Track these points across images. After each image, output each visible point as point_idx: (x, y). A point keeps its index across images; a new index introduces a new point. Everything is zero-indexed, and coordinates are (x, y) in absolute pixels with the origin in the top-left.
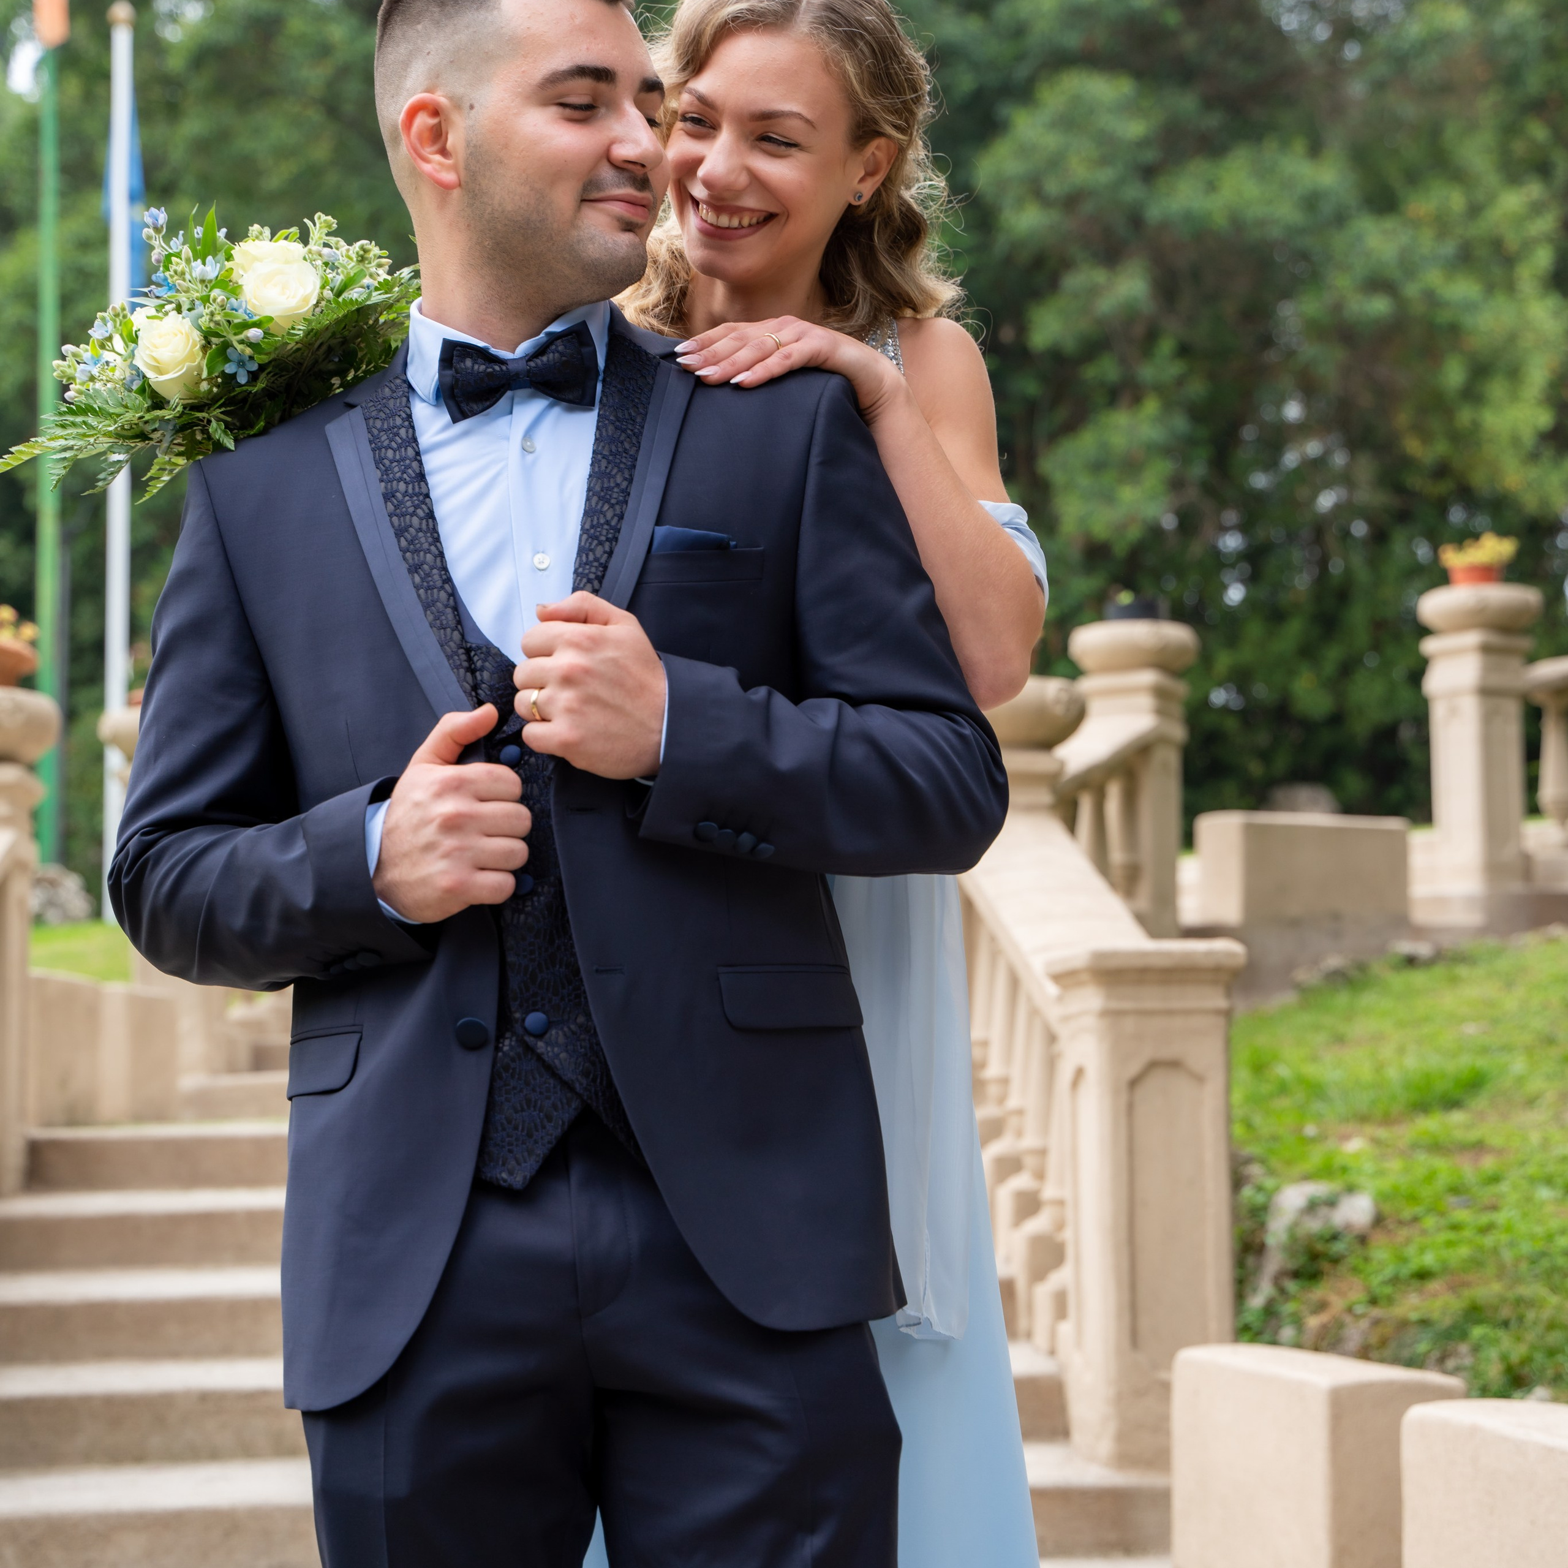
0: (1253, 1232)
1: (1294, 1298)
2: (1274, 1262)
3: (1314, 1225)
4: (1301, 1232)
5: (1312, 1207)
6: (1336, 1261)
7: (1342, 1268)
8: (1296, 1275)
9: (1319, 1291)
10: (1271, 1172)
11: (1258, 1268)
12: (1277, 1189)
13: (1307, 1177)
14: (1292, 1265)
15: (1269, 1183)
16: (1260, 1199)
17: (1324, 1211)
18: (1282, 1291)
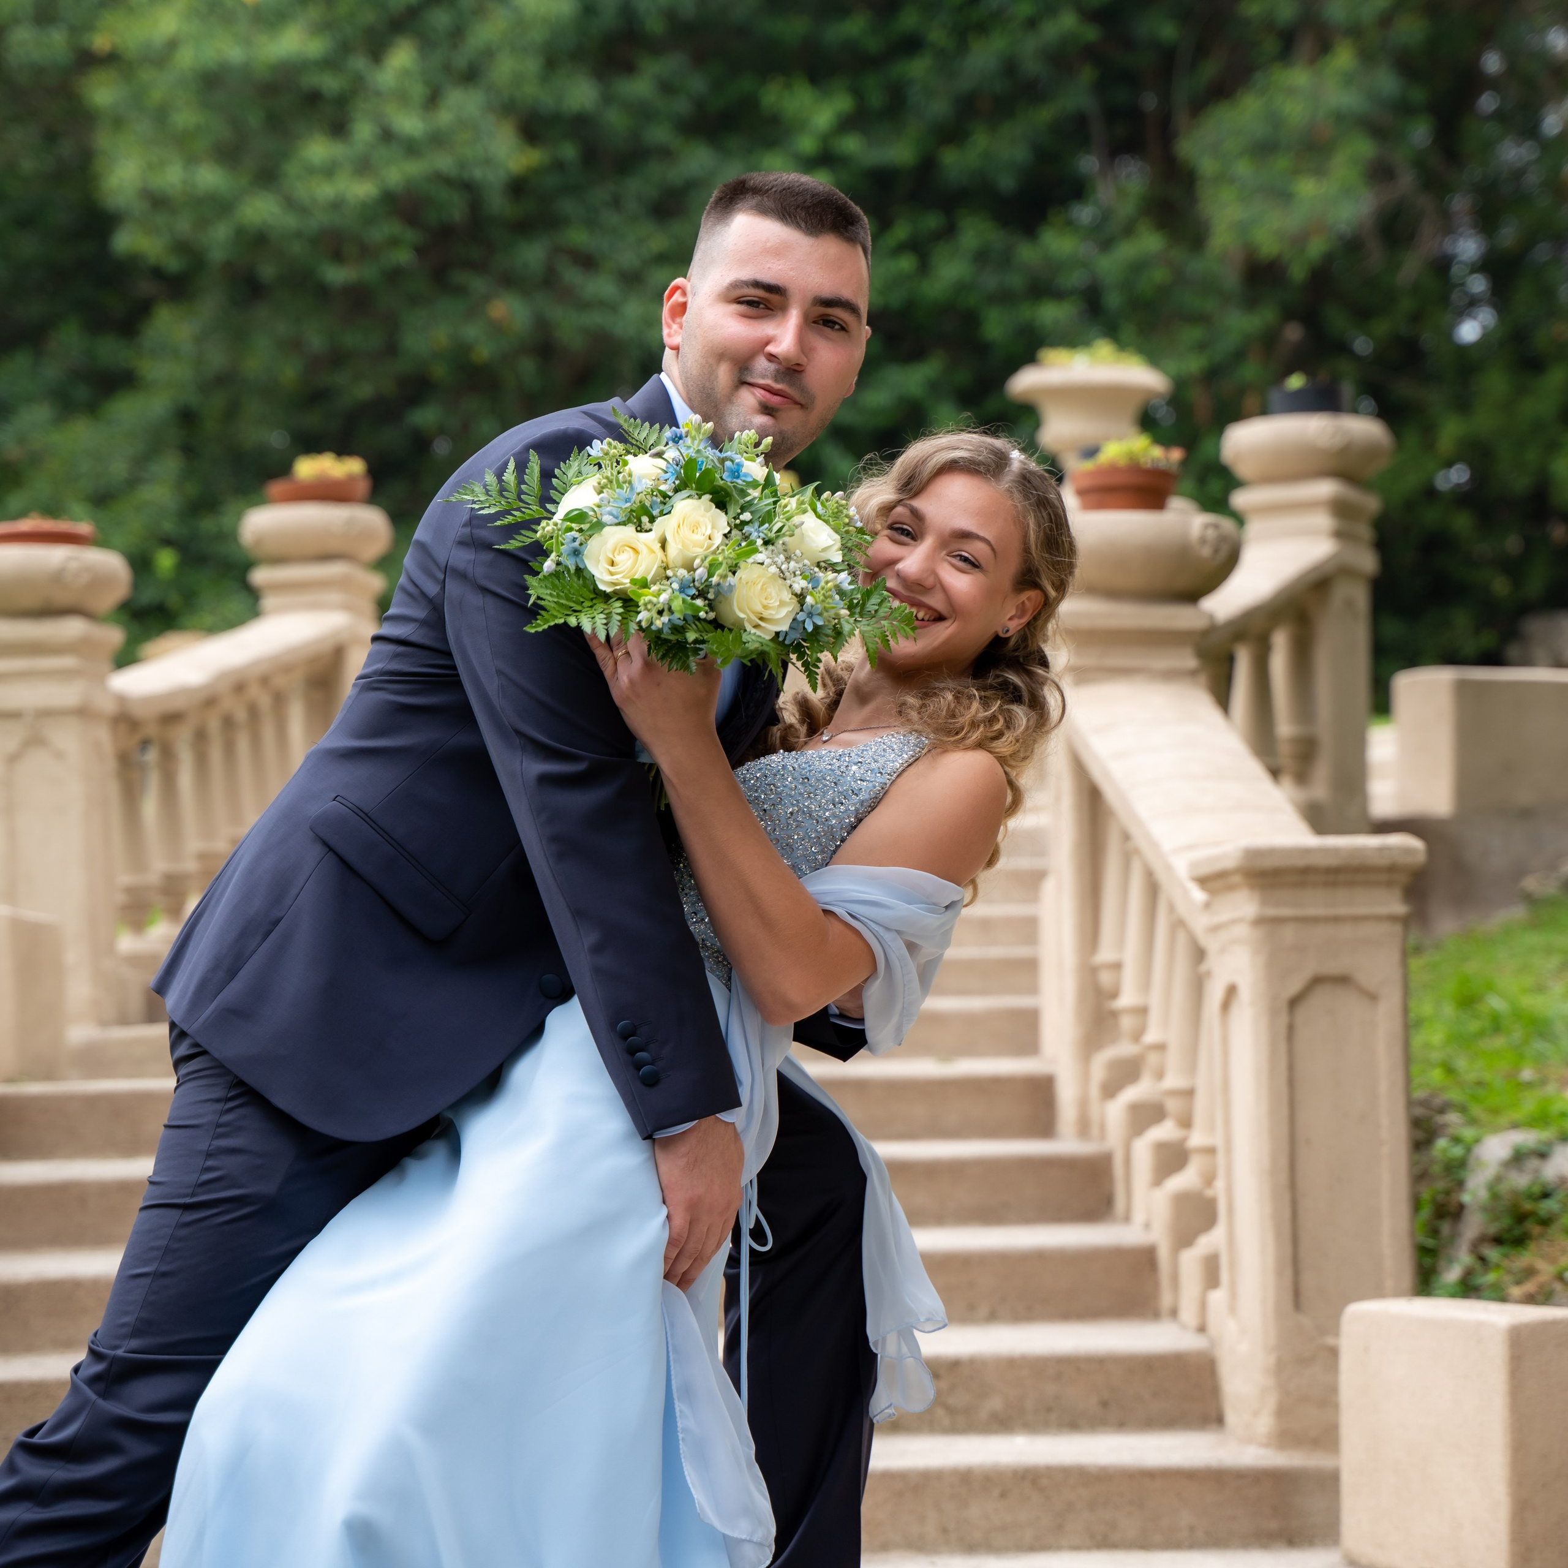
0: (1448, 1193)
1: (1498, 1266)
2: (1473, 1226)
3: (1520, 1181)
4: (1504, 1188)
5: (1518, 1158)
6: (1546, 1222)
7: (1554, 1230)
8: (1498, 1240)
9: (1526, 1258)
10: (1473, 1122)
11: (1455, 1236)
12: (1477, 1141)
13: (1515, 1126)
14: (1493, 1229)
15: (1468, 1133)
16: (1457, 1151)
17: (1533, 1163)
18: (1482, 1259)
